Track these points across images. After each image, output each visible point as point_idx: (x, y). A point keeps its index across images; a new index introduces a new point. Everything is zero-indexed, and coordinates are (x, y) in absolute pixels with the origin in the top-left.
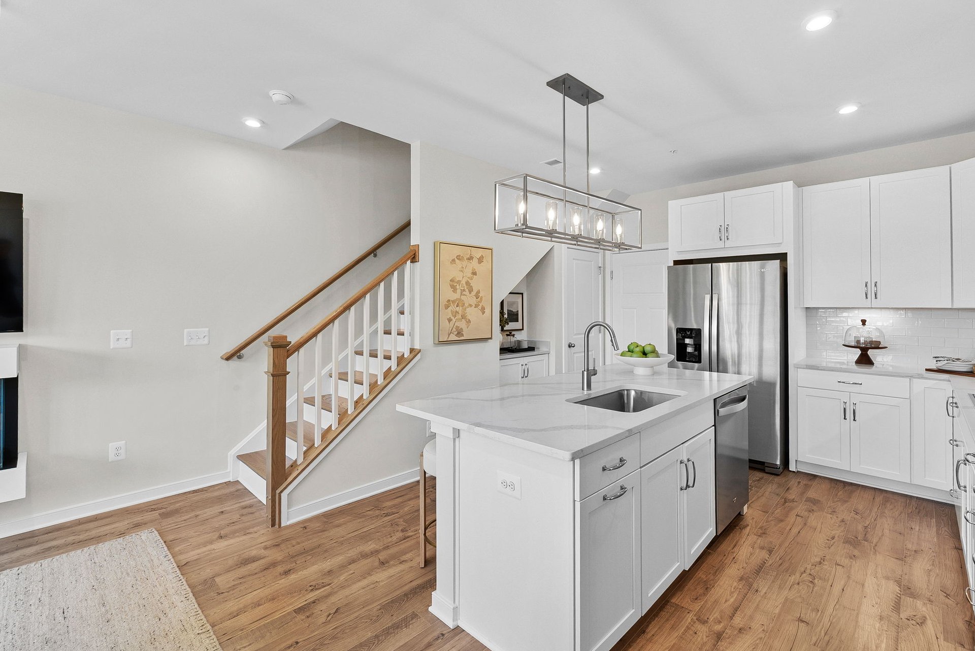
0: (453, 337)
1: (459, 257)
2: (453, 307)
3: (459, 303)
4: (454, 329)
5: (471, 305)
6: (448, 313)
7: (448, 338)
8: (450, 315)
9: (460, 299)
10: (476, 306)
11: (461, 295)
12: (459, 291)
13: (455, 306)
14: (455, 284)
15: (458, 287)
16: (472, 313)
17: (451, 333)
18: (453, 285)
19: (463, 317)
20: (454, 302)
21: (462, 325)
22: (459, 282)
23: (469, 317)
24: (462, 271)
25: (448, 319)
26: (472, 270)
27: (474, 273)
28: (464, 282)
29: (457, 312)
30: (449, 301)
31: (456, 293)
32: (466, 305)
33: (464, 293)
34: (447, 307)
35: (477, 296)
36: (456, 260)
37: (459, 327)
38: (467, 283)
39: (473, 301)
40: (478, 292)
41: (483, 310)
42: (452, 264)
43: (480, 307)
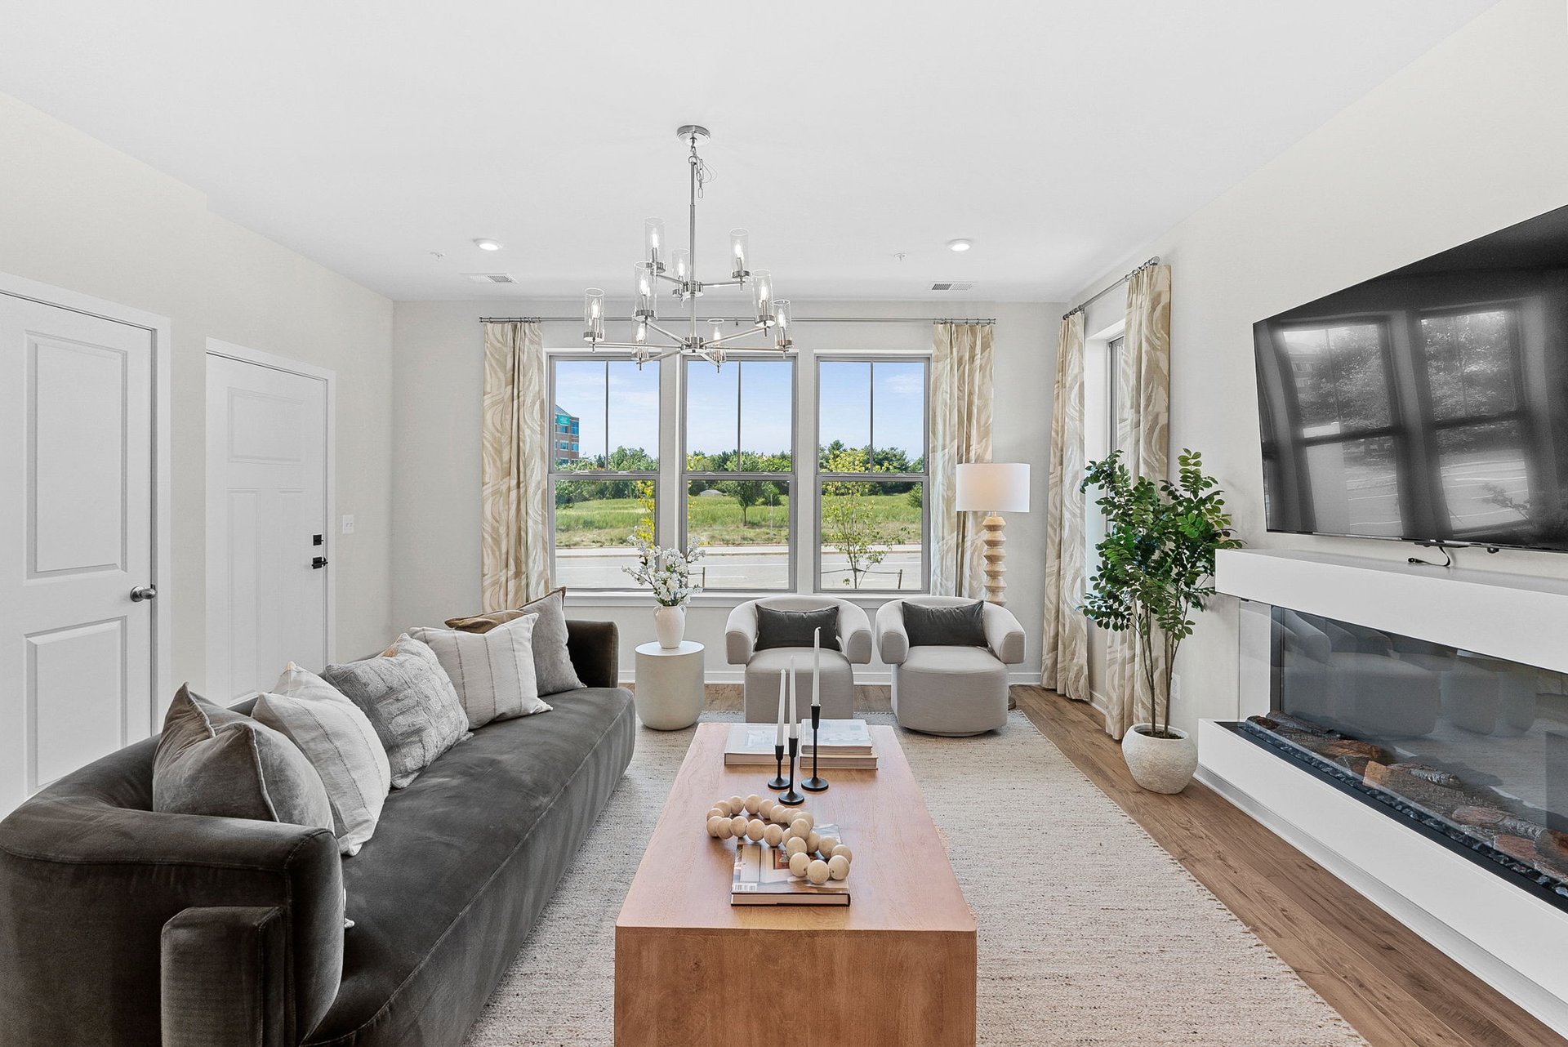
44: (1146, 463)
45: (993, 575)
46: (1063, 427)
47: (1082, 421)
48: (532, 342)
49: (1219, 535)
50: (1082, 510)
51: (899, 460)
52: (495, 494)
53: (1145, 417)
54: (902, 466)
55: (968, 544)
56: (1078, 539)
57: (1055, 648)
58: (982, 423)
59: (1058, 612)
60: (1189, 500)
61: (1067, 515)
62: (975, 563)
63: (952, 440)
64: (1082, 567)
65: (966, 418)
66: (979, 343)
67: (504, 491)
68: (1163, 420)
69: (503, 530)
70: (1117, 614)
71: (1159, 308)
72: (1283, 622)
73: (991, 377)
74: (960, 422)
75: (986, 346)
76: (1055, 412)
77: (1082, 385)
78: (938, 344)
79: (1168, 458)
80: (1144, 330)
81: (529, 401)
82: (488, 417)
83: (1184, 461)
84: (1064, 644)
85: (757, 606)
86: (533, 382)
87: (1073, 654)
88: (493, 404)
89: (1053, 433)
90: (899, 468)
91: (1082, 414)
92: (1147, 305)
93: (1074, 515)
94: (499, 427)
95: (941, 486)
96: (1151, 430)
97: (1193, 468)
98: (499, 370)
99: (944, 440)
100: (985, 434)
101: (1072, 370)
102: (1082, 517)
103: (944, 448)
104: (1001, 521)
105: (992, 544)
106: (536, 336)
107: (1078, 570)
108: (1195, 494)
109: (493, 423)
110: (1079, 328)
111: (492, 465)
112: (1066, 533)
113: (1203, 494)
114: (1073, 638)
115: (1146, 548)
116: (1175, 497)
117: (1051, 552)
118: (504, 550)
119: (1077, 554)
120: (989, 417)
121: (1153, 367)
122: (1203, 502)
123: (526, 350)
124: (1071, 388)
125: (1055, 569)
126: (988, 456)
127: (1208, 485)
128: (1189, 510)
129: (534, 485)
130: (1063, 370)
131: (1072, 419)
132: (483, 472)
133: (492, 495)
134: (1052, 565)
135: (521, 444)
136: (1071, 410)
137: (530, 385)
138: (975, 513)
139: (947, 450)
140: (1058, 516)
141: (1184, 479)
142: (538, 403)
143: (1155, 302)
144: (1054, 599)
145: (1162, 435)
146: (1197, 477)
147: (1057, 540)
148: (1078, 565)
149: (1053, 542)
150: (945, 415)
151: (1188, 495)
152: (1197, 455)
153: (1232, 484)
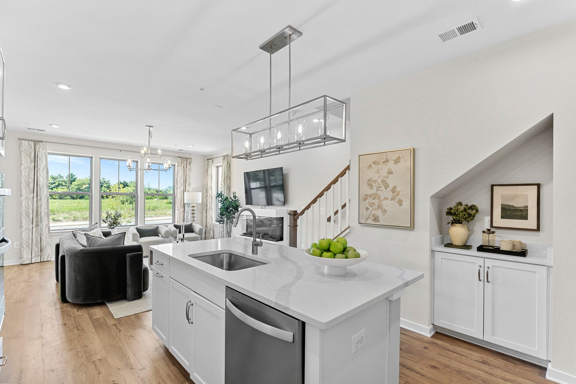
0: (370, 221)
1: (375, 163)
2: (369, 200)
3: (375, 196)
4: (371, 216)
5: (387, 199)
6: (366, 204)
7: (366, 221)
8: (367, 205)
9: (376, 194)
10: (392, 199)
11: (377, 190)
12: (375, 188)
13: (372, 199)
14: (372, 183)
15: (374, 185)
16: (388, 205)
17: (368, 218)
18: (370, 184)
19: (379, 207)
20: (370, 196)
21: (379, 213)
22: (375, 181)
23: (385, 207)
24: (377, 172)
25: (365, 208)
26: (388, 170)
27: (390, 173)
28: (380, 181)
29: (373, 203)
30: (366, 195)
31: (373, 189)
32: (382, 198)
33: (380, 189)
34: (365, 200)
35: (394, 190)
36: (373, 165)
37: (375, 215)
38: (383, 181)
39: (390, 195)
40: (395, 187)
41: (400, 203)
42: (369, 169)
43: (397, 200)
44: (226, 193)
45: (193, 217)
46: (207, 184)
47: (212, 183)
48: (43, 149)
49: (238, 206)
50: (212, 203)
51: (107, 183)
52: (26, 199)
53: (226, 184)
54: (108, 186)
55: (186, 211)
56: (211, 209)
57: (206, 233)
58: (189, 182)
59: (206, 225)
60: (234, 200)
61: (208, 204)
62: (187, 215)
63: (182, 186)
64: (212, 215)
65: (185, 181)
66: (188, 163)
67: (31, 198)
68: (229, 185)
69: (31, 211)
70: (222, 221)
71: (228, 164)
72: (247, 223)
73: (191, 171)
74: (184, 182)
75: (190, 164)
76: (205, 180)
77: (212, 175)
78: (178, 163)
79: (230, 192)
80: (226, 168)
81: (42, 168)
82: (23, 172)
83: (233, 193)
84: (208, 232)
85: (136, 228)
86: (43, 162)
87: (210, 234)
88: (25, 168)
89: (205, 185)
90: (107, 187)
91: (212, 182)
92: (226, 163)
93: (210, 204)
94: (28, 177)
95: (179, 197)
96: (227, 187)
97: (235, 195)
98: (27, 157)
99: (180, 186)
100: (190, 185)
101: (209, 172)
102: (212, 204)
103: (180, 188)
104: (195, 205)
105: (193, 210)
106: (44, 147)
107: (211, 215)
108: (235, 199)
109: (25, 175)
110: (211, 163)
111: (25, 189)
112: (208, 208)
113: (236, 199)
114: (210, 230)
115: (227, 208)
116: (232, 200)
117: (204, 212)
118: (31, 218)
119: (211, 212)
120: (190, 181)
121: (227, 175)
122: (236, 200)
123: (40, 151)
124: (209, 176)
125: (205, 216)
126: (190, 190)
127: (237, 197)
128: (234, 202)
129: (44, 196)
130: (207, 171)
131: (210, 183)
132: (21, 192)
133: (25, 199)
134: (205, 215)
135: (38, 182)
136: (209, 180)
137: (42, 163)
138: (187, 203)
139: (181, 189)
140: (206, 204)
141: (233, 196)
142: (45, 169)
143: (228, 163)
144: (205, 223)
145: (229, 188)
146: (236, 196)
147: (206, 209)
148: (211, 214)
149: (205, 210)
150: (180, 180)
151: (234, 199)
152: (235, 192)
153: (240, 197)
